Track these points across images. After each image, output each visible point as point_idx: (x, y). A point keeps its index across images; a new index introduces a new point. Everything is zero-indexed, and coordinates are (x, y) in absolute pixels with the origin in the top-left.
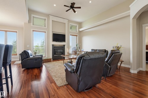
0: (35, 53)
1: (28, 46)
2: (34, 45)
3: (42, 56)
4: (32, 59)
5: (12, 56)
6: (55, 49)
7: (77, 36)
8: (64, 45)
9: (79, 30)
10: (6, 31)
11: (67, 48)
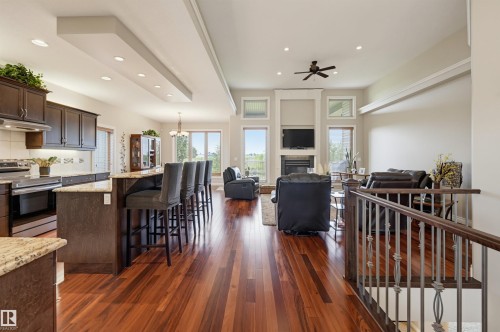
0: (247, 173)
1: (236, 159)
2: (247, 152)
3: (257, 180)
4: (240, 183)
5: (212, 177)
6: (288, 165)
7: (352, 129)
8: (312, 157)
9: (358, 112)
10: (206, 132)
11: (320, 165)
